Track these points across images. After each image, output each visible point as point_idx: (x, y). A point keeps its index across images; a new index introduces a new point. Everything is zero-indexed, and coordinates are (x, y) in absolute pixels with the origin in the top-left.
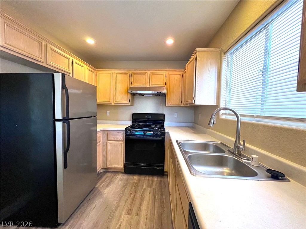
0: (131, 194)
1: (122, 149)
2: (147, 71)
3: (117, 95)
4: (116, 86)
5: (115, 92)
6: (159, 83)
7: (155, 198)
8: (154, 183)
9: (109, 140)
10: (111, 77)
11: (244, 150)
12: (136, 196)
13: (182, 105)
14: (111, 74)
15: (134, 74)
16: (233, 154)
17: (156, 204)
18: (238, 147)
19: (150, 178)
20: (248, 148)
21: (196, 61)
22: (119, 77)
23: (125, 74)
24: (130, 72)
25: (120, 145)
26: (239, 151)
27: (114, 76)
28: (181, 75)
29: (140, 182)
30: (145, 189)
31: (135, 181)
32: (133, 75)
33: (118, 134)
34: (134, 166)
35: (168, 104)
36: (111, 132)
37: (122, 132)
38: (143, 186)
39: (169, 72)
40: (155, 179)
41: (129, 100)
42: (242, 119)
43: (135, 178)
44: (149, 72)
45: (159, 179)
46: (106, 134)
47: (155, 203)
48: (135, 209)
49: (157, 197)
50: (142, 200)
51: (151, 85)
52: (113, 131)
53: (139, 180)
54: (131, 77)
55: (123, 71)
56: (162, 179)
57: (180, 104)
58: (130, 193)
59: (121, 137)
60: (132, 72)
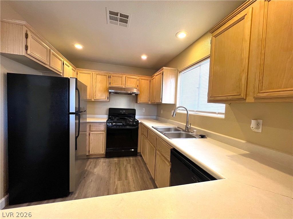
0: (117, 169)
1: (103, 138)
2: (123, 75)
3: (97, 92)
4: (96, 86)
5: (95, 90)
6: (133, 85)
7: (135, 169)
8: (132, 161)
9: (92, 131)
10: (92, 77)
11: (190, 128)
12: (121, 170)
13: (150, 103)
14: (92, 74)
15: (113, 76)
16: (185, 131)
17: (138, 172)
18: (188, 127)
19: (128, 158)
20: (192, 127)
21: (163, 75)
22: (99, 77)
23: (105, 75)
24: (109, 74)
25: (102, 134)
26: (188, 129)
27: (94, 76)
28: (149, 80)
29: (121, 161)
30: (126, 165)
31: (117, 162)
32: (111, 76)
33: (100, 125)
34: (114, 150)
35: (140, 101)
36: (93, 124)
37: (104, 124)
38: (124, 164)
39: (140, 77)
40: (131, 158)
41: (108, 97)
42: (190, 113)
43: (115, 160)
44: (125, 76)
45: (134, 158)
46: (89, 126)
47: (136, 172)
48: (123, 177)
49: (136, 168)
50: (126, 171)
51: (126, 86)
52: (96, 123)
53: (119, 161)
54: (109, 78)
55: (102, 72)
56: (137, 158)
57: (148, 101)
58: (115, 169)
59: (103, 128)
60: (110, 74)
